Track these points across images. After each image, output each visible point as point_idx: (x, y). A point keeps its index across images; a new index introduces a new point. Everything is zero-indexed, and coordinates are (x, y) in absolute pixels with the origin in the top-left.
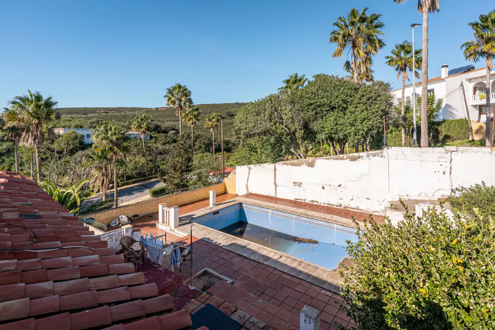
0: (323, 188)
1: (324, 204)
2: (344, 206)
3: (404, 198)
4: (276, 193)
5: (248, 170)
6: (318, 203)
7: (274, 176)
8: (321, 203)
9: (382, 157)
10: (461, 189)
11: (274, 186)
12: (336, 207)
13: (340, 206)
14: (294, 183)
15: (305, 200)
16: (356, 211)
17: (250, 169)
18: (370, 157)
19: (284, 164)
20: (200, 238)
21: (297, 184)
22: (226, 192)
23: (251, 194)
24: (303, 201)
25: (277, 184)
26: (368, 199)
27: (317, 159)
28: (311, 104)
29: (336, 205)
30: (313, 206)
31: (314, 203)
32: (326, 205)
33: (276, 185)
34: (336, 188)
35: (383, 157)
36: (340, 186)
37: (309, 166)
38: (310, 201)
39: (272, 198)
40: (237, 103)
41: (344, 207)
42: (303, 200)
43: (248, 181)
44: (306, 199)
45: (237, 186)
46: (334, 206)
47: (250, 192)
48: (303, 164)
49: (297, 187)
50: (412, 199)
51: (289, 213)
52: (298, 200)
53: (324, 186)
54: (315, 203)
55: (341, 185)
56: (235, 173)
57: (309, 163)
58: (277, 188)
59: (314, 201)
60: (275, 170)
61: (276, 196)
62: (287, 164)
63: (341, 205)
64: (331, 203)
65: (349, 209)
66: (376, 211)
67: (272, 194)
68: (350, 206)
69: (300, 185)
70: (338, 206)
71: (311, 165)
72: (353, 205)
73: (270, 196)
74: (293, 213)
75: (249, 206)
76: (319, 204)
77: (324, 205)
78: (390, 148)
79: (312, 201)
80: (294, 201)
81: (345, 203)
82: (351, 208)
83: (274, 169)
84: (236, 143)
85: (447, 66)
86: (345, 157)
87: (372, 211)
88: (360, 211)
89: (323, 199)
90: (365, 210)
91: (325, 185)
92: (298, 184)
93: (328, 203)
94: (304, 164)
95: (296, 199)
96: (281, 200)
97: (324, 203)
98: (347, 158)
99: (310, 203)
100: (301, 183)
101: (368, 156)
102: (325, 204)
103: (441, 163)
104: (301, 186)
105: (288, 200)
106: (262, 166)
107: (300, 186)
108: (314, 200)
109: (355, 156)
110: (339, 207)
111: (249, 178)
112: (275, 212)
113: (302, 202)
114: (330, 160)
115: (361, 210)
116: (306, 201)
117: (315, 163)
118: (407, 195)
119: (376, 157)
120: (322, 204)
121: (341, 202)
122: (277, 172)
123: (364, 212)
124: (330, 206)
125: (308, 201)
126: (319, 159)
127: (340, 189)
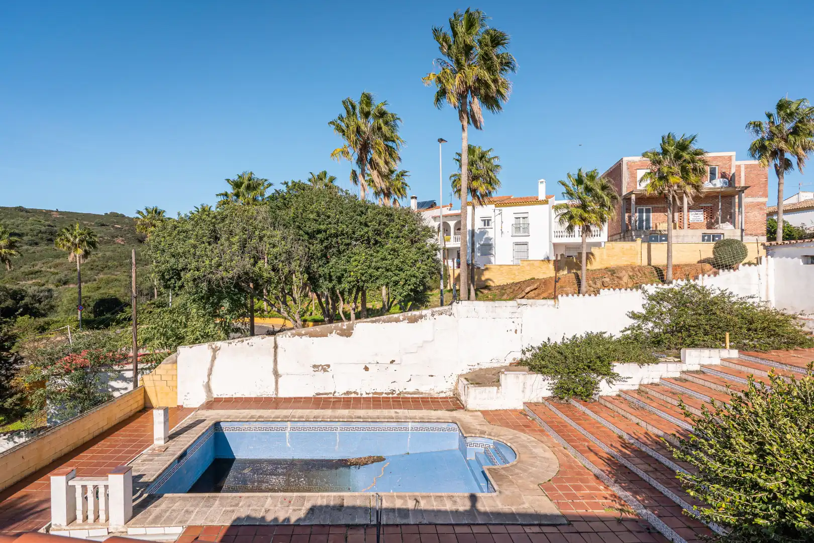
0: (366, 369)
1: (367, 394)
2: (398, 392)
3: (475, 367)
4: (277, 389)
5: (210, 353)
6: (357, 394)
7: (272, 358)
8: (362, 394)
9: (450, 315)
10: (530, 349)
11: (273, 377)
12: (386, 396)
13: (392, 394)
14: (314, 366)
15: (335, 392)
16: (415, 396)
17: (215, 350)
18: (435, 317)
19: (294, 335)
20: (228, 524)
21: (320, 368)
22: (148, 405)
23: (218, 400)
24: (331, 396)
25: (280, 371)
26: (432, 376)
27: (356, 323)
28: (319, 232)
29: (386, 393)
30: (350, 401)
31: (350, 396)
32: (371, 395)
33: (276, 374)
34: (387, 366)
35: (452, 316)
36: (392, 362)
37: (341, 335)
38: (345, 394)
39: (268, 400)
40: (21, 209)
41: (398, 394)
42: (331, 393)
43: (209, 375)
44: (337, 391)
45: (180, 388)
46: (384, 395)
47: (215, 396)
48: (331, 333)
49: (320, 374)
50: (483, 368)
51: (330, 421)
52: (321, 396)
53: (367, 366)
54: (353, 395)
55: (394, 361)
56: (175, 362)
57: (342, 330)
58: (280, 380)
59: (351, 393)
60: (276, 347)
61: (276, 394)
62: (300, 335)
63: (394, 391)
64: (378, 391)
65: (406, 395)
66: (442, 392)
67: (269, 392)
68: (407, 390)
69: (325, 368)
70: (388, 394)
71: (347, 333)
72: (411, 388)
73: (264, 396)
74: (337, 419)
75: (236, 425)
76: (359, 396)
77: (367, 396)
78: (460, 302)
79: (348, 393)
80: (315, 398)
81: (399, 387)
82: (409, 393)
83: (273, 345)
84: (42, 294)
85: (416, 198)
86: (401, 318)
87: (437, 393)
88: (421, 396)
89: (365, 386)
90: (427, 392)
91: (370, 363)
92: (322, 368)
93: (374, 391)
94: (334, 332)
95: (317, 394)
96: (288, 400)
97: (368, 392)
98: (404, 319)
99: (343, 396)
100: (329, 366)
101: (433, 315)
102: (369, 394)
103: (513, 320)
104: (328, 370)
105: (301, 398)
106: (245, 342)
107: (325, 370)
108: (350, 390)
109: (415, 315)
110: (391, 396)
111: (213, 370)
112: (300, 424)
113: (330, 398)
114: (377, 323)
115: (422, 393)
116: (337, 395)
117: (353, 330)
118: (478, 364)
119: (444, 315)
120: (365, 395)
121: (393, 387)
122: (279, 350)
123: (426, 396)
124: (378, 396)
125: (340, 394)
126: (361, 322)
127: (393, 366)
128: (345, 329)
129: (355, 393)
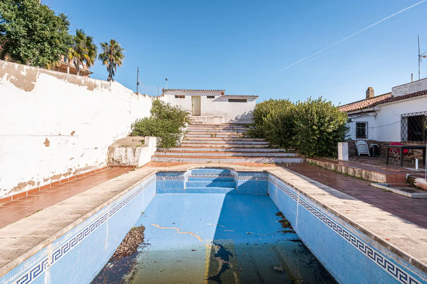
0: (47, 143)
1: (45, 180)
2: (74, 170)
3: (116, 139)
6: (33, 183)
8: (39, 183)
9: (110, 91)
13: (70, 173)
18: (102, 89)
27: (40, 71)
29: (63, 175)
31: (23, 191)
32: (49, 182)
34: (67, 138)
36: (72, 133)
38: (15, 189)
41: (75, 173)
46: (63, 178)
53: (48, 138)
54: (28, 188)
55: (74, 132)
57: (18, 75)
59: (24, 185)
63: (71, 169)
64: (56, 173)
68: (80, 167)
70: (65, 175)
71: (27, 84)
76: (36, 186)
77: (46, 183)
79: (21, 185)
81: (76, 164)
89: (42, 171)
90: (94, 165)
91: (51, 135)
93: (52, 175)
94: (5, 77)
97: (46, 178)
101: (101, 86)
102: (47, 180)
103: (130, 104)
108: (23, 181)
109: (92, 83)
110: (68, 176)
117: (35, 81)
119: (107, 89)
120: (42, 184)
121: (70, 165)
124: (56, 180)
125: (7, 192)
126: (46, 73)
127: (72, 139)
128: (23, 77)
129: (31, 183)
